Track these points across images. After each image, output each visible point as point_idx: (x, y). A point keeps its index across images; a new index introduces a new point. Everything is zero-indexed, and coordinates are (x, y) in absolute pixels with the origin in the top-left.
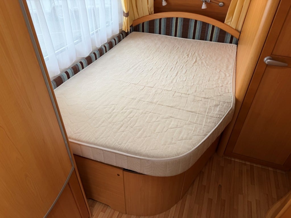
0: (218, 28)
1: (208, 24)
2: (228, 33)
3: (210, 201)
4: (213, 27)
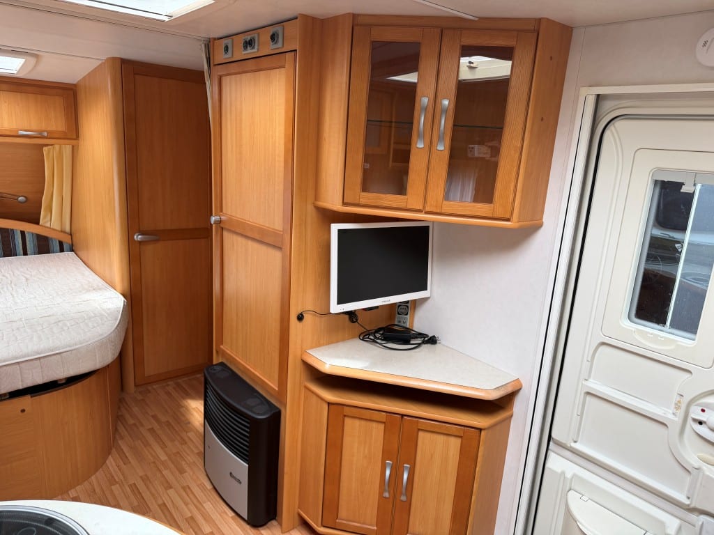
0: (32, 234)
1: (12, 230)
2: (51, 239)
3: (152, 430)
4: (23, 233)
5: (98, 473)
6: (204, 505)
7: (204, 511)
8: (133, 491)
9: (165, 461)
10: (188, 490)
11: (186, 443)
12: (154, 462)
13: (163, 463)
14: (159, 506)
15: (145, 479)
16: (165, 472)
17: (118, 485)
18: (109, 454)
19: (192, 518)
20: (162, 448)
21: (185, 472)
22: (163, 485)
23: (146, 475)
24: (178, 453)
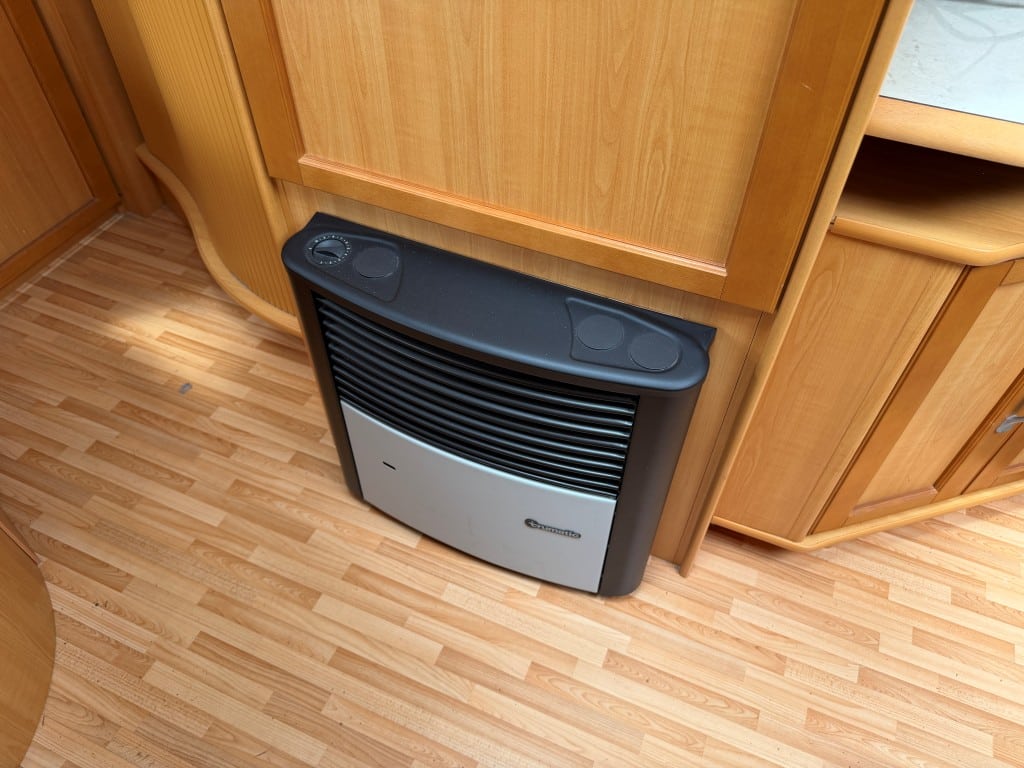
3: (99, 449)
5: (61, 658)
6: (444, 598)
7: (461, 615)
8: (218, 659)
9: (223, 522)
10: (364, 577)
11: (234, 446)
12: (198, 543)
13: (223, 532)
14: (331, 664)
15: (219, 604)
16: (257, 557)
17: (157, 664)
18: (41, 579)
19: (447, 651)
20: (183, 491)
21: (312, 530)
22: (286, 598)
23: (212, 592)
24: (237, 482)
